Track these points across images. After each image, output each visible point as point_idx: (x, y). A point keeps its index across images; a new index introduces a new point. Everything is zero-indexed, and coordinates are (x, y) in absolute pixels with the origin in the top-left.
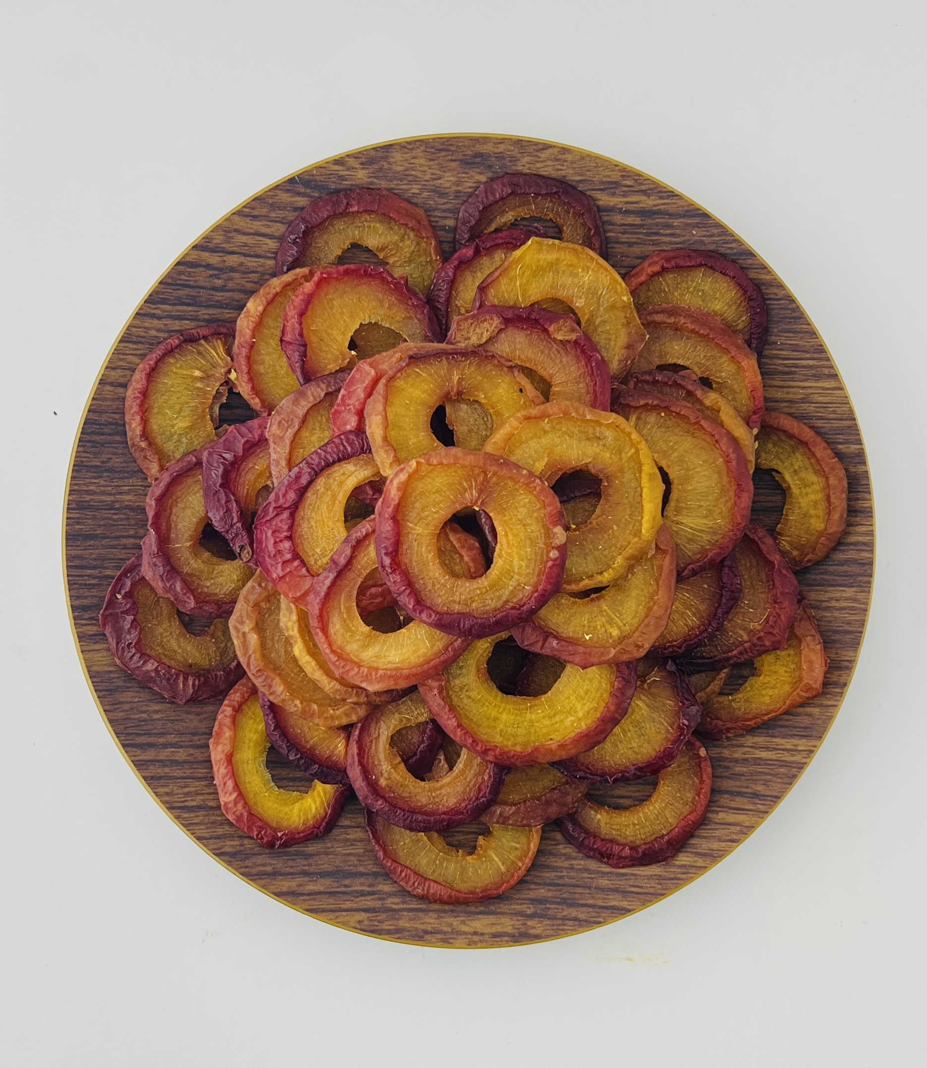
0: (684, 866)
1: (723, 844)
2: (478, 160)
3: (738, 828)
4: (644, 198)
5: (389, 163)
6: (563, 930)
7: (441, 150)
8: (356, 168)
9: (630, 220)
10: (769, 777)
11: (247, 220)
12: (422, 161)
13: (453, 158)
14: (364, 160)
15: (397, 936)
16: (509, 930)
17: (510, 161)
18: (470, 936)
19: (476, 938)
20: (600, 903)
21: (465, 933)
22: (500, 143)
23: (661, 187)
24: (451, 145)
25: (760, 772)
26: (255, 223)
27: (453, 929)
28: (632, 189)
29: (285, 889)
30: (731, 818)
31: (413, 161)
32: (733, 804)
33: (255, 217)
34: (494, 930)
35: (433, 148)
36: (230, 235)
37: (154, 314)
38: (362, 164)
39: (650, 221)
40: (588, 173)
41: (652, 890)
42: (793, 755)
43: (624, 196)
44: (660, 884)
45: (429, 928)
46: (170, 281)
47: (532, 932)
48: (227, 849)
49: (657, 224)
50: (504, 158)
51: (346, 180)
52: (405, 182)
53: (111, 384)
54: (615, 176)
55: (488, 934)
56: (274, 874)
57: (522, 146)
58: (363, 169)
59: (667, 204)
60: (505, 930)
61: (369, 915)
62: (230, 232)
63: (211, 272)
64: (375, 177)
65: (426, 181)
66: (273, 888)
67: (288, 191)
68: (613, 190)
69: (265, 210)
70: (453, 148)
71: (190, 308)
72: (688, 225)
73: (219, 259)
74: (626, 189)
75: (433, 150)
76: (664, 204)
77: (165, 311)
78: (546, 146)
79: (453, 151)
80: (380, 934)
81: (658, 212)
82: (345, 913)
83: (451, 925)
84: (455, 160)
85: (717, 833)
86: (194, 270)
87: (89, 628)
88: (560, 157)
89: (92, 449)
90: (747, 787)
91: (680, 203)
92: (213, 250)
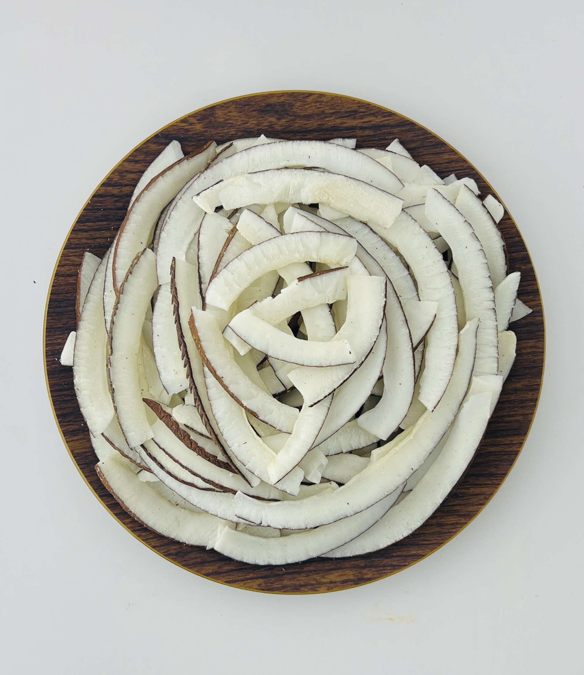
0: (453, 524)
1: (476, 507)
2: (269, 108)
3: (483, 496)
4: (373, 118)
5: (215, 118)
6: (384, 573)
7: (246, 105)
8: (195, 124)
9: (367, 133)
10: (497, 462)
11: (132, 164)
12: (235, 114)
13: (254, 109)
14: (199, 118)
15: (283, 591)
16: (351, 577)
17: (289, 107)
18: (328, 585)
19: (332, 585)
20: (405, 553)
21: (324, 583)
22: (281, 96)
23: (383, 110)
24: (252, 101)
25: (492, 460)
26: (137, 165)
27: (317, 582)
28: (365, 114)
29: (210, 571)
30: (478, 491)
31: (229, 114)
32: (478, 482)
33: (137, 162)
34: (342, 579)
35: (240, 105)
36: (123, 174)
37: (83, 229)
38: (198, 120)
39: (379, 132)
40: (337, 107)
41: (435, 542)
42: (510, 447)
43: (362, 118)
44: (440, 537)
45: (302, 583)
46: (90, 208)
47: (366, 577)
48: (172, 551)
49: (384, 133)
50: (284, 105)
51: (190, 132)
52: (226, 128)
53: (63, 276)
54: (355, 107)
55: (339, 582)
56: (203, 563)
57: (295, 97)
58: (199, 123)
59: (388, 120)
60: (348, 578)
61: (265, 580)
62: (123, 173)
63: (115, 199)
64: (207, 127)
65: (239, 125)
66: (203, 572)
67: (155, 143)
68: (354, 116)
69: (143, 156)
70: (253, 103)
71: (104, 223)
72: (403, 131)
73: (118, 190)
74: (361, 114)
75: (240, 106)
76: (387, 120)
77: (89, 226)
78: (309, 94)
79: (252, 105)
80: (273, 591)
81: (384, 126)
82: (250, 581)
83: (315, 580)
84: (255, 111)
85: (471, 501)
86: (104, 199)
87: (69, 427)
88: (319, 100)
89: (57, 317)
90: (485, 470)
91: (396, 118)
92: (115, 185)
